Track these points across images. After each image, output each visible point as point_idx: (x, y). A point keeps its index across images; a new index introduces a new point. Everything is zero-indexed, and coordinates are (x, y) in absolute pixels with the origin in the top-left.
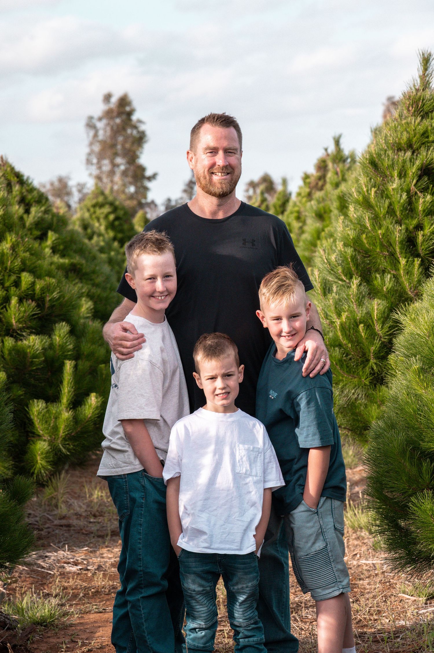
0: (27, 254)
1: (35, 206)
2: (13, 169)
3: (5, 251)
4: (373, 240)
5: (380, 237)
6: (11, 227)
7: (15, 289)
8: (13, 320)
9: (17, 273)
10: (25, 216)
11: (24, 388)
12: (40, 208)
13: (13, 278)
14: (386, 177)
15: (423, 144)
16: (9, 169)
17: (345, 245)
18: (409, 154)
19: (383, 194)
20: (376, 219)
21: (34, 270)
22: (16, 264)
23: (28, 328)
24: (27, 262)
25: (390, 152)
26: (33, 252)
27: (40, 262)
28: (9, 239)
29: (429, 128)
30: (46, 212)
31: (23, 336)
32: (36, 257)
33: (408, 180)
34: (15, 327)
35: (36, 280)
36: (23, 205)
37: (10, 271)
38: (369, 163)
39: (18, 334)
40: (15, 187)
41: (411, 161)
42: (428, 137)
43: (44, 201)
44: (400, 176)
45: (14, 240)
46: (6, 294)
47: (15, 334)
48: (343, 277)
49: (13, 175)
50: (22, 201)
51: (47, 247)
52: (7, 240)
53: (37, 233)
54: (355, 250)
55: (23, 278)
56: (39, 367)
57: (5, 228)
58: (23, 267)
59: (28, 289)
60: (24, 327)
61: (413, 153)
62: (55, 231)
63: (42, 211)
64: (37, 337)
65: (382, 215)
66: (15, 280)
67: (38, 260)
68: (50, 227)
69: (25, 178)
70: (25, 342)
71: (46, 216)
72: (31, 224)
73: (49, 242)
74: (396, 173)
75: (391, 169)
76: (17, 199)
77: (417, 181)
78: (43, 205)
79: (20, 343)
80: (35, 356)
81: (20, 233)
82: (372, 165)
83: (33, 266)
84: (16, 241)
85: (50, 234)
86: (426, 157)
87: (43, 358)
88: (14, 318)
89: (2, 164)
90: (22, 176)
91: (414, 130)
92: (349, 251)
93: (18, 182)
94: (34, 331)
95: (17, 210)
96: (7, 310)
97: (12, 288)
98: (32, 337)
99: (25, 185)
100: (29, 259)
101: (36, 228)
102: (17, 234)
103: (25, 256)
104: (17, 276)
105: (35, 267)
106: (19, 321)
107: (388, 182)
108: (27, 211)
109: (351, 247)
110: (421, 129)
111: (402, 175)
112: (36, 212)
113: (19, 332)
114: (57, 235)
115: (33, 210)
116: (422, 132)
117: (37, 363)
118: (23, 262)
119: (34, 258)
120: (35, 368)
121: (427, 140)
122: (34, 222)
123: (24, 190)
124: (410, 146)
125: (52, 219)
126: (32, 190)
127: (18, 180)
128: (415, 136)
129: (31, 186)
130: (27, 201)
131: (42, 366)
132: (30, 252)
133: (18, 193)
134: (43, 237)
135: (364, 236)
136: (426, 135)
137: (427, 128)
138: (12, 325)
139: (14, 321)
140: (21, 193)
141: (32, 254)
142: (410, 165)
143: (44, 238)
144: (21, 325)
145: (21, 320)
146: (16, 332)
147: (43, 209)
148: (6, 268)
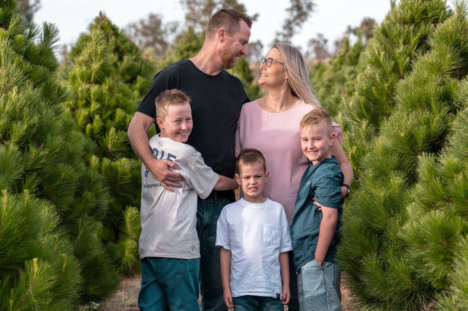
0: (120, 95)
1: (127, 55)
2: (109, 23)
3: (104, 91)
4: (381, 92)
5: (386, 89)
6: (109, 73)
7: (111, 121)
8: (110, 144)
9: (112, 109)
10: (119, 63)
11: (115, 198)
12: (132, 57)
13: (109, 113)
14: (394, 44)
15: (423, 19)
16: (106, 23)
17: (360, 94)
18: (412, 27)
19: (390, 55)
20: (384, 75)
21: (126, 107)
22: (111, 102)
23: (119, 152)
24: (120, 100)
25: (398, 25)
26: (125, 93)
27: (130, 101)
28: (107, 82)
29: (428, 7)
30: (136, 60)
31: (116, 158)
32: (128, 97)
33: (410, 47)
34: (110, 151)
35: (127, 114)
36: (117, 54)
37: (107, 107)
38: (381, 32)
39: (112, 156)
40: (111, 38)
41: (414, 32)
42: (427, 14)
43: (134, 51)
44: (405, 43)
45: (111, 83)
46: (104, 125)
47: (110, 156)
48: (358, 119)
49: (110, 28)
50: (117, 50)
51: (136, 89)
52: (106, 83)
53: (128, 77)
54: (367, 98)
55: (117, 113)
56: (127, 182)
57: (104, 73)
58: (117, 105)
59: (120, 122)
60: (117, 151)
61: (416, 26)
62: (143, 76)
63: (133, 60)
64: (127, 159)
65: (388, 72)
66: (110, 114)
67: (129, 99)
68: (139, 73)
69: (120, 31)
70: (118, 163)
71: (136, 63)
72: (123, 70)
73: (138, 85)
74: (401, 41)
75: (398, 38)
76: (113, 48)
77: (417, 48)
78: (134, 55)
79: (113, 163)
80: (124, 174)
81: (116, 78)
82: (383, 34)
83: (125, 104)
84: (113, 84)
85: (139, 78)
86: (425, 29)
87: (131, 176)
88: (111, 144)
89: (101, 19)
90: (118, 29)
91: (416, 9)
92: (363, 99)
93: (114, 34)
94: (124, 154)
95: (112, 57)
96: (105, 137)
97: (109, 120)
98: (124, 159)
99: (120, 37)
100: (122, 98)
101: (127, 73)
102: (113, 79)
103: (118, 96)
104: (112, 112)
105: (126, 105)
106: (114, 146)
107: (396, 48)
108: (121, 59)
109: (364, 96)
110: (422, 8)
111: (406, 42)
112: (127, 60)
113: (113, 155)
114: (145, 80)
115: (126, 58)
116: (422, 10)
117: (126, 179)
118: (117, 101)
119: (126, 97)
120: (124, 183)
121: (426, 16)
122: (126, 68)
123: (119, 41)
124: (413, 20)
125: (141, 65)
126: (124, 41)
127: (114, 32)
128: (417, 14)
129: (124, 38)
130: (120, 50)
131: (130, 181)
132: (123, 93)
133: (113, 43)
134: (132, 81)
135: (374, 88)
136: (425, 13)
137: (427, 7)
138: (108, 149)
139: (110, 146)
140: (116, 43)
141: (124, 95)
142: (413, 35)
143: (134, 82)
144: (115, 149)
145: (116, 146)
146: (111, 155)
147: (134, 57)
148: (104, 105)
